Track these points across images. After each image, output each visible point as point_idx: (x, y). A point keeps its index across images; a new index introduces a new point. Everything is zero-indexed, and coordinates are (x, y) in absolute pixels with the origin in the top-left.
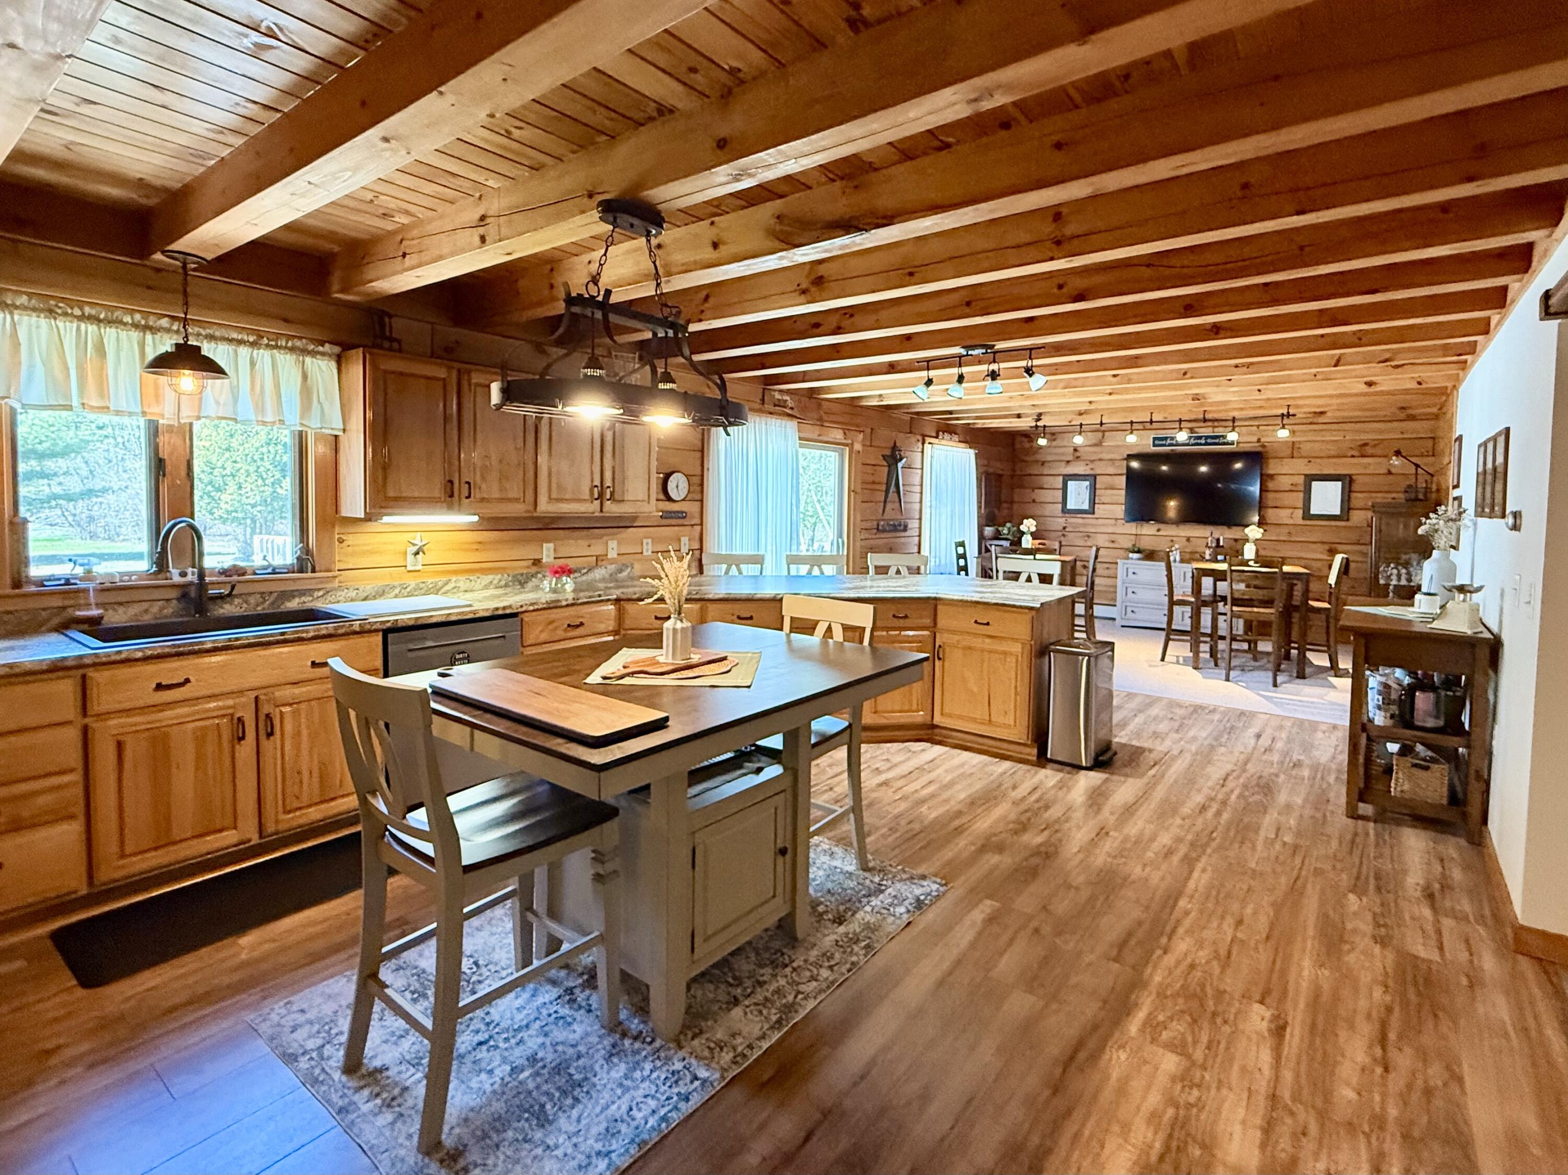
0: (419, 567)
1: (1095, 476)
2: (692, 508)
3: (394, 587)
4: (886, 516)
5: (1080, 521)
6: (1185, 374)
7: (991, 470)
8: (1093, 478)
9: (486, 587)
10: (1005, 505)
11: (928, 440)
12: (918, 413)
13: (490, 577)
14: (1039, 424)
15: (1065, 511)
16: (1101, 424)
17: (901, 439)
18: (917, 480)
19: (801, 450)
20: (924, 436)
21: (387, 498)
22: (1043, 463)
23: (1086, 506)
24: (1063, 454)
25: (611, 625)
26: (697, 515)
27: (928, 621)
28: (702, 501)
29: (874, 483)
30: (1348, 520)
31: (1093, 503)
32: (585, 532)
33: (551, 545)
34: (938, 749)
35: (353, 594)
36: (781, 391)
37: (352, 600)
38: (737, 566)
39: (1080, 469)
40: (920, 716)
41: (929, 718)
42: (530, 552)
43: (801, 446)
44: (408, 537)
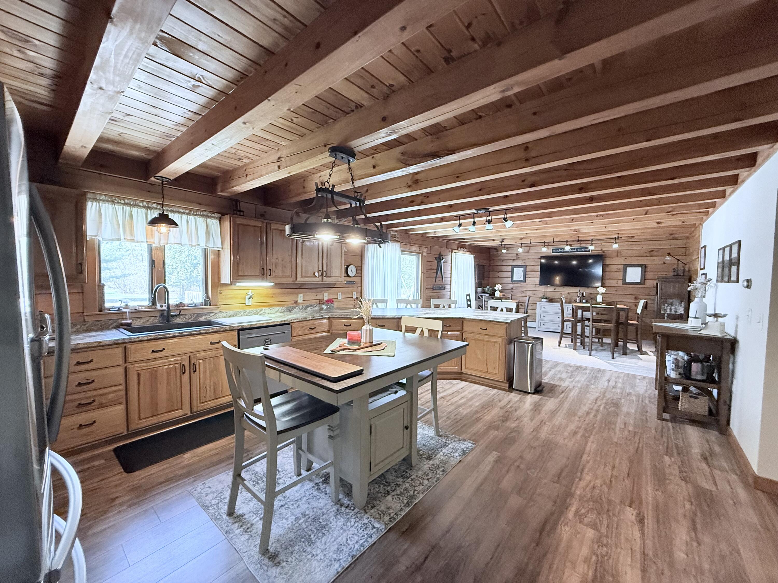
0: (250, 304)
1: (526, 266)
2: (357, 280)
3: (241, 312)
4: (436, 283)
5: (520, 285)
6: (573, 220)
7: (480, 264)
8: (525, 267)
9: (276, 312)
10: (486, 279)
11: (454, 251)
12: (450, 240)
13: (278, 308)
14: (503, 243)
15: (512, 281)
16: (531, 243)
17: (443, 251)
18: (449, 268)
19: (402, 256)
20: (452, 249)
21: (239, 276)
22: (503, 260)
23: (522, 279)
24: (512, 257)
25: (327, 328)
26: (360, 282)
27: (459, 328)
28: (361, 277)
29: (431, 269)
30: (644, 284)
31: (525, 277)
32: (315, 290)
33: (302, 295)
34: (464, 383)
35: (225, 315)
36: (393, 231)
37: (225, 317)
38: (376, 304)
39: (519, 263)
40: (456, 369)
41: (460, 370)
42: (292, 298)
43: (402, 254)
44: (246, 291)
